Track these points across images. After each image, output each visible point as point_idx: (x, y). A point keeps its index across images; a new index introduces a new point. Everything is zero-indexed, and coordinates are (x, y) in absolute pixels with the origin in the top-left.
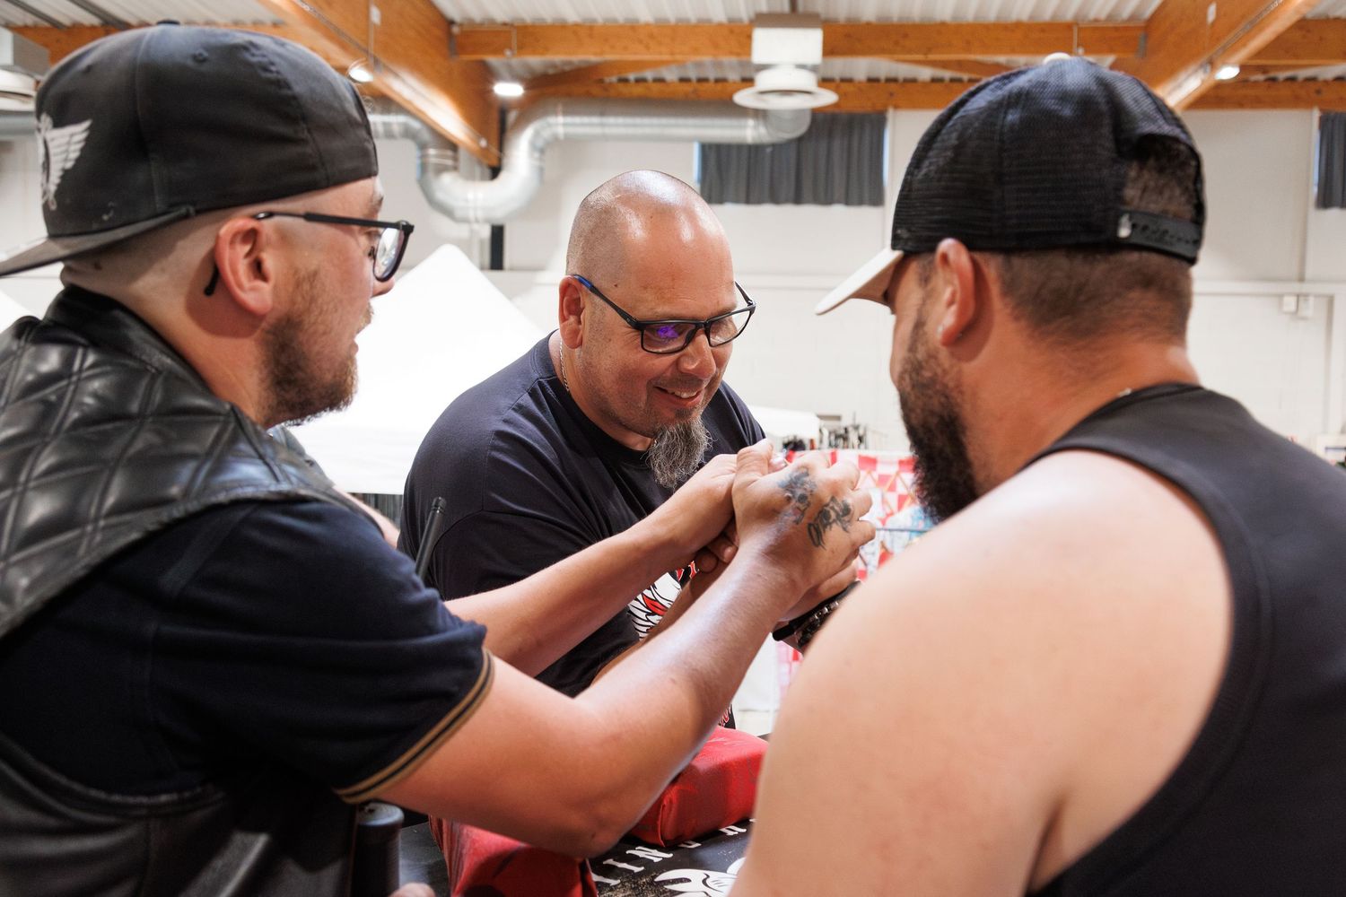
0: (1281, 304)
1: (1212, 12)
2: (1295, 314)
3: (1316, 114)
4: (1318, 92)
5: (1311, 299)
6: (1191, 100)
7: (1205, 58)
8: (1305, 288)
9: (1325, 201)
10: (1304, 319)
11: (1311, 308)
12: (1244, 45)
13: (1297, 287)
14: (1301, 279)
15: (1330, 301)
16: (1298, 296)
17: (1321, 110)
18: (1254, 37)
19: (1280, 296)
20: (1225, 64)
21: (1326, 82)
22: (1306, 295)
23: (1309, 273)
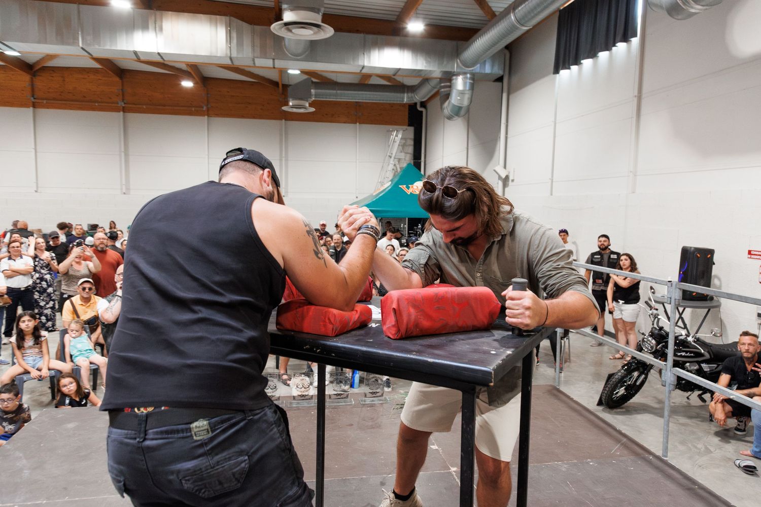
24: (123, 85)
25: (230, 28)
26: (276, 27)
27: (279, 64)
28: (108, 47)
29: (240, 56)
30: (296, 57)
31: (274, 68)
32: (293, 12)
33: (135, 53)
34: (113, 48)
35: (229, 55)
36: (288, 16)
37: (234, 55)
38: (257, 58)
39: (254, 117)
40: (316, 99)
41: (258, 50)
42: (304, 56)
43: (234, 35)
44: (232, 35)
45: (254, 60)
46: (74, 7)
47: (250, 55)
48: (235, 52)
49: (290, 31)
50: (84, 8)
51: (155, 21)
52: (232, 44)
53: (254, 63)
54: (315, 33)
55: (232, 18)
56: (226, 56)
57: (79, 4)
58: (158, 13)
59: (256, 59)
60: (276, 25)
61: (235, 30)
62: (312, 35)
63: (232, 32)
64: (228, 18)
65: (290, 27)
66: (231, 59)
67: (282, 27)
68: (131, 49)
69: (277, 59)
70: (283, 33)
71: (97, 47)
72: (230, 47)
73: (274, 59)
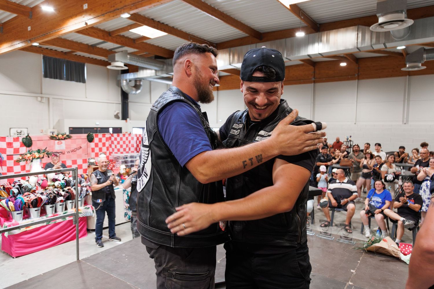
0: (37, 99)
1: (29, 28)
2: (40, 101)
3: (42, 56)
4: (42, 50)
5: (44, 98)
6: (22, 48)
7: (28, 39)
8: (43, 96)
9: (46, 76)
10: (43, 103)
11: (44, 100)
12: (42, 39)
13: (41, 95)
14: (41, 93)
15: (49, 99)
16: (41, 97)
17: (43, 55)
18: (45, 38)
19: (37, 97)
20: (35, 42)
21: (44, 48)
22: (43, 97)
23: (43, 92)
24: (315, 70)
25: (358, 31)
26: (373, 28)
27: (389, 45)
28: (296, 55)
29: (363, 46)
30: (401, 39)
31: (386, 47)
32: (383, 17)
33: (309, 55)
34: (299, 55)
35: (356, 46)
36: (381, 20)
37: (359, 46)
38: (374, 44)
39: (387, 76)
40: (427, 60)
41: (374, 40)
42: (405, 37)
43: (360, 35)
44: (358, 36)
45: (372, 46)
46: (283, 40)
47: (369, 44)
48: (360, 44)
49: (383, 27)
50: (288, 40)
51: (319, 37)
52: (358, 41)
53: (373, 48)
54: (400, 25)
55: (360, 26)
56: (354, 48)
57: (286, 38)
58: (320, 33)
59: (373, 46)
60: (373, 26)
61: (361, 32)
62: (398, 26)
63: (359, 33)
64: (356, 27)
65: (382, 25)
66: (358, 48)
67: (377, 26)
68: (306, 54)
69: (387, 43)
70: (379, 30)
71: (292, 56)
72: (357, 43)
73: (384, 44)
